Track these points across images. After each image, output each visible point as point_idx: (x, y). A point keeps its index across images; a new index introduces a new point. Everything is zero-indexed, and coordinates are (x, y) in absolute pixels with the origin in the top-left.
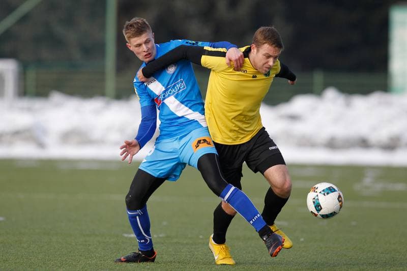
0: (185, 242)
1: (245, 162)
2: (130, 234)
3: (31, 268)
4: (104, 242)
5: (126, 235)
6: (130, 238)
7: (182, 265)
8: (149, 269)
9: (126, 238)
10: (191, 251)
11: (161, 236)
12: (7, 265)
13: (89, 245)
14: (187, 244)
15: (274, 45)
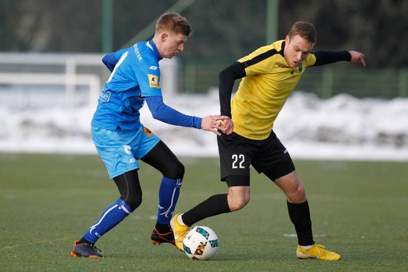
0: (347, 242)
1: (251, 165)
2: (291, 233)
3: (189, 268)
4: (264, 242)
5: (286, 235)
6: (291, 238)
7: (343, 266)
8: (309, 270)
9: (287, 238)
10: (352, 252)
11: (321, 236)
12: (165, 265)
13: (249, 245)
14: (348, 244)
15: (305, 37)
